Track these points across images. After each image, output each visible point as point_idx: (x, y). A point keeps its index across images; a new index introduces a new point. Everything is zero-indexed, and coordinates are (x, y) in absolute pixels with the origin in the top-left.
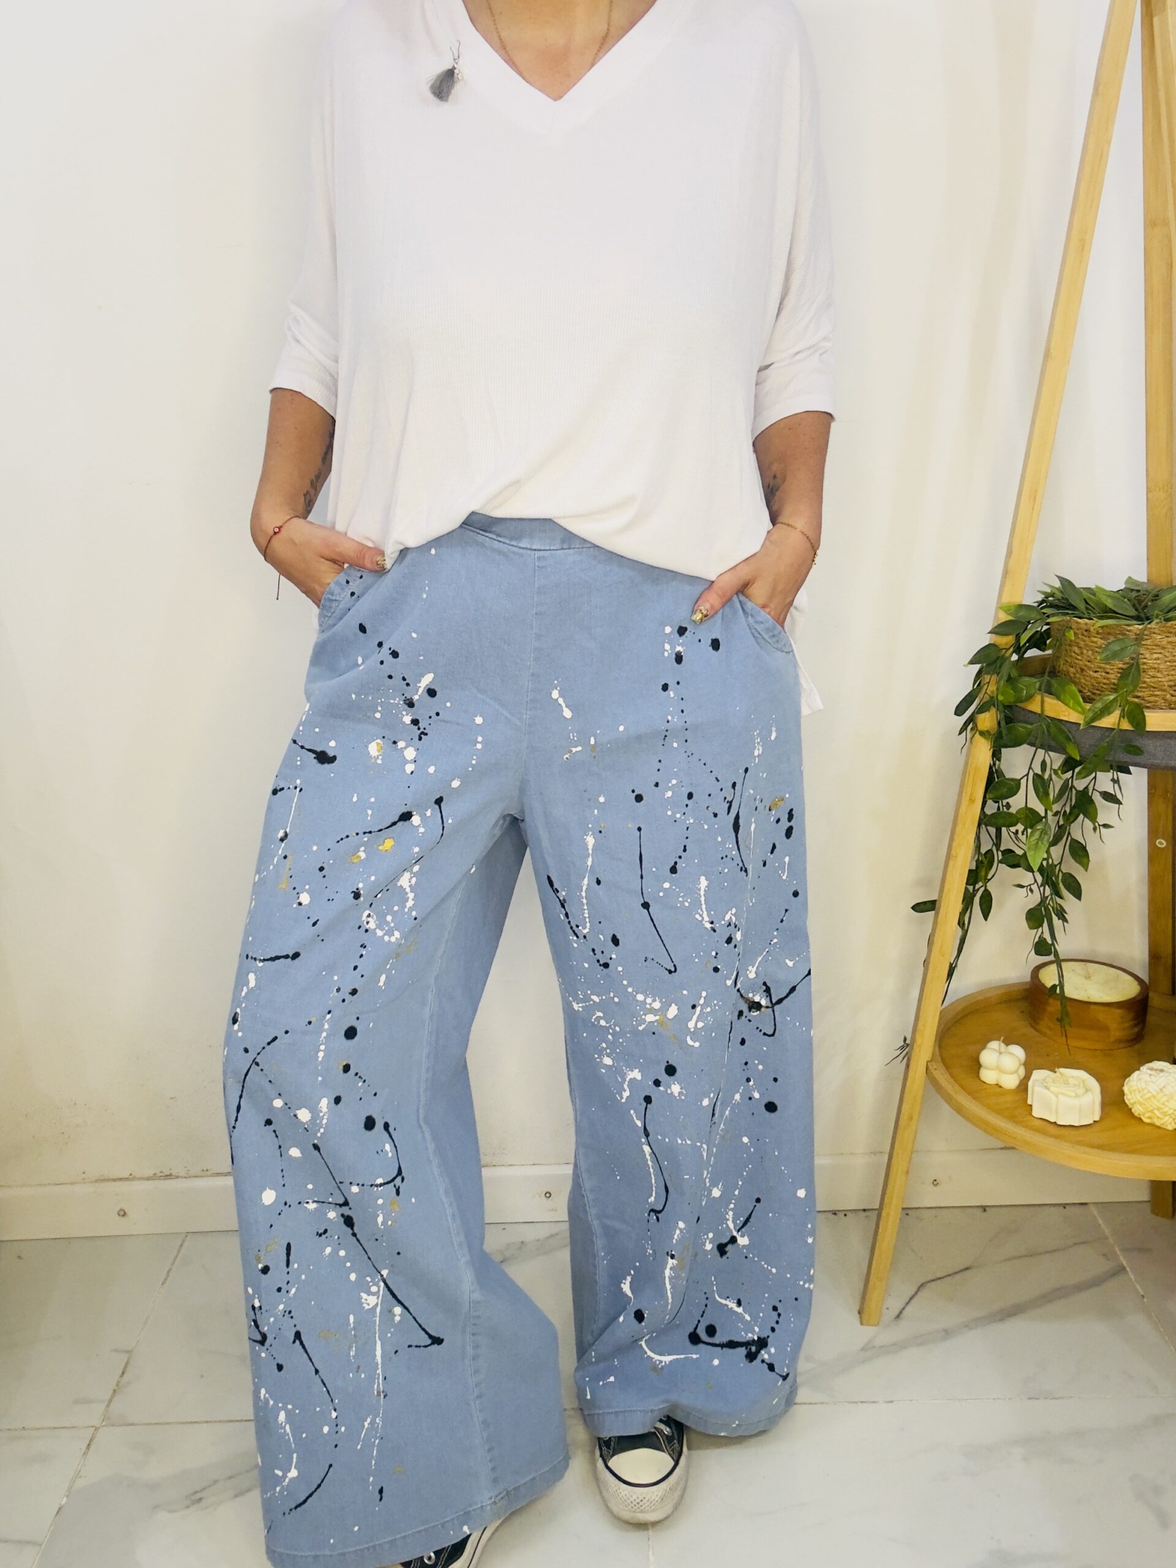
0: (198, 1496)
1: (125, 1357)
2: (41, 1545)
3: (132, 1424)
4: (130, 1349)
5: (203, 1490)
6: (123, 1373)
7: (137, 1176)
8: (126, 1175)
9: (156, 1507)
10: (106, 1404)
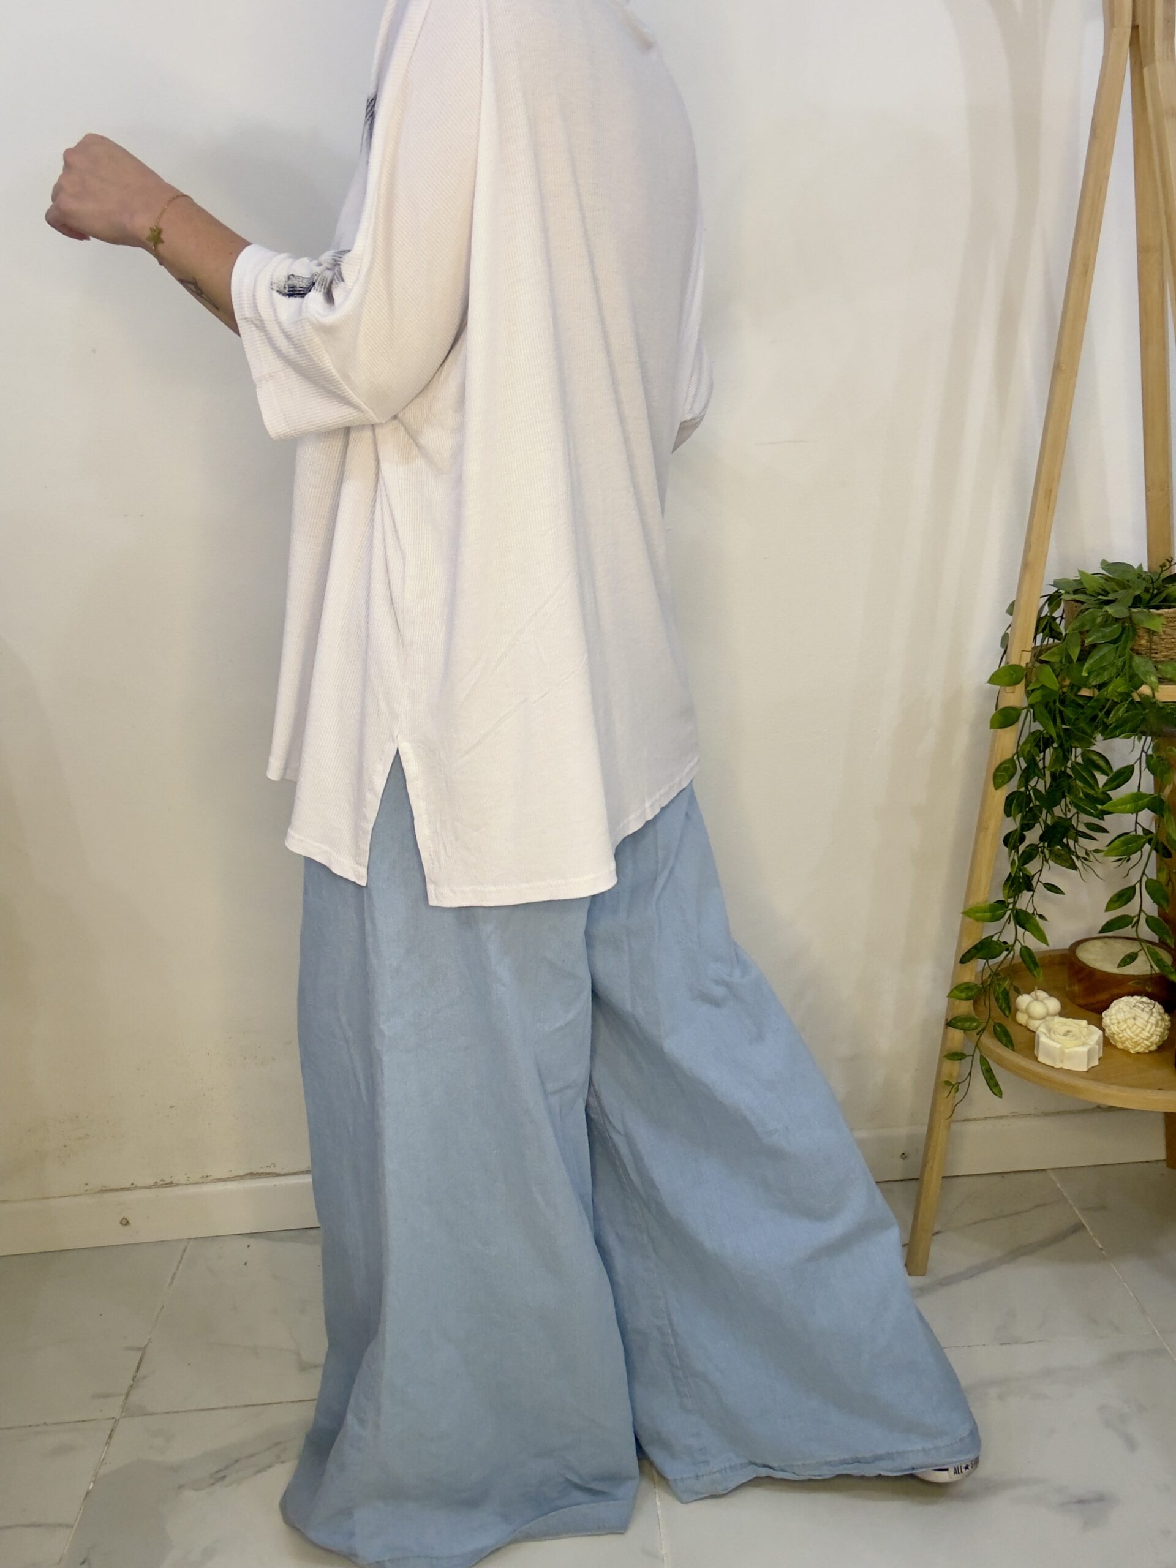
0: (222, 1474)
1: (139, 1354)
2: (72, 1527)
3: (152, 1414)
4: (143, 1347)
5: (226, 1468)
6: (138, 1368)
7: (139, 1183)
8: (129, 1185)
9: (181, 1487)
10: (123, 1397)
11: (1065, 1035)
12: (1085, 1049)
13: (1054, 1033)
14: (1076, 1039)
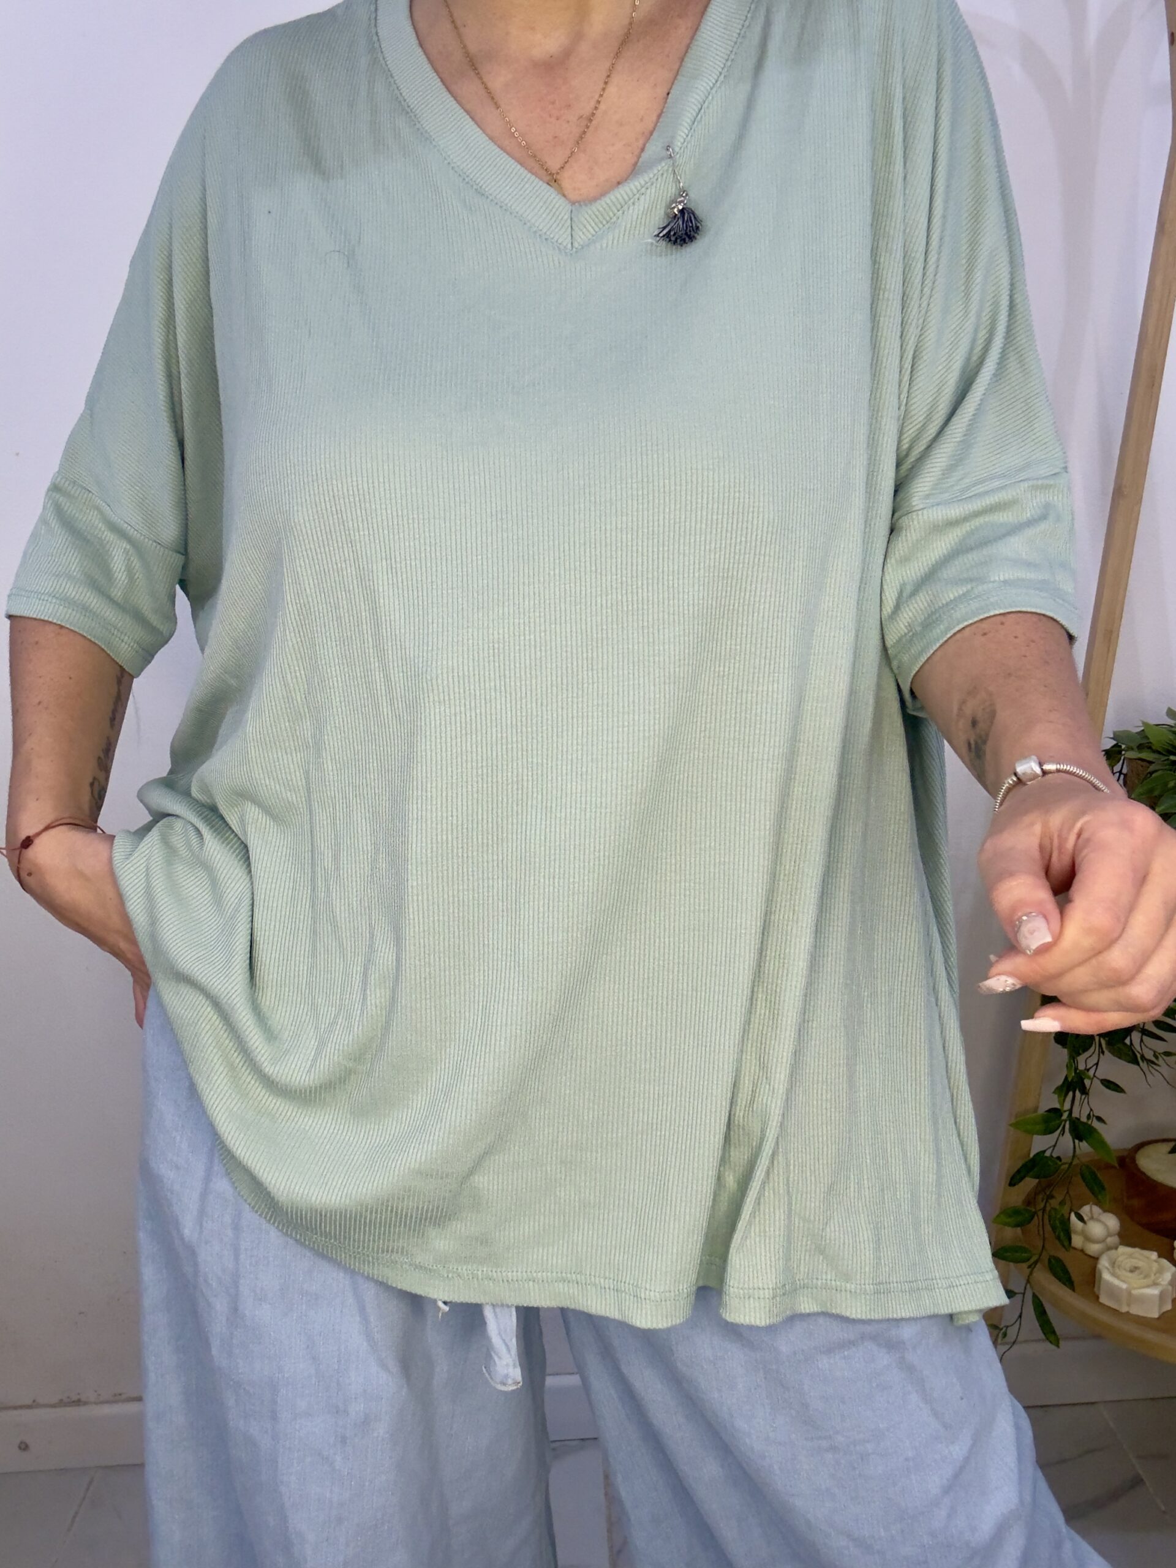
7: (41, 1400)
8: (29, 1402)
11: (1131, 1271)
12: (1155, 1291)
13: (1119, 1267)
14: (1146, 1277)
